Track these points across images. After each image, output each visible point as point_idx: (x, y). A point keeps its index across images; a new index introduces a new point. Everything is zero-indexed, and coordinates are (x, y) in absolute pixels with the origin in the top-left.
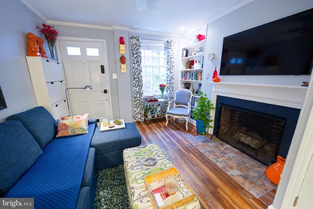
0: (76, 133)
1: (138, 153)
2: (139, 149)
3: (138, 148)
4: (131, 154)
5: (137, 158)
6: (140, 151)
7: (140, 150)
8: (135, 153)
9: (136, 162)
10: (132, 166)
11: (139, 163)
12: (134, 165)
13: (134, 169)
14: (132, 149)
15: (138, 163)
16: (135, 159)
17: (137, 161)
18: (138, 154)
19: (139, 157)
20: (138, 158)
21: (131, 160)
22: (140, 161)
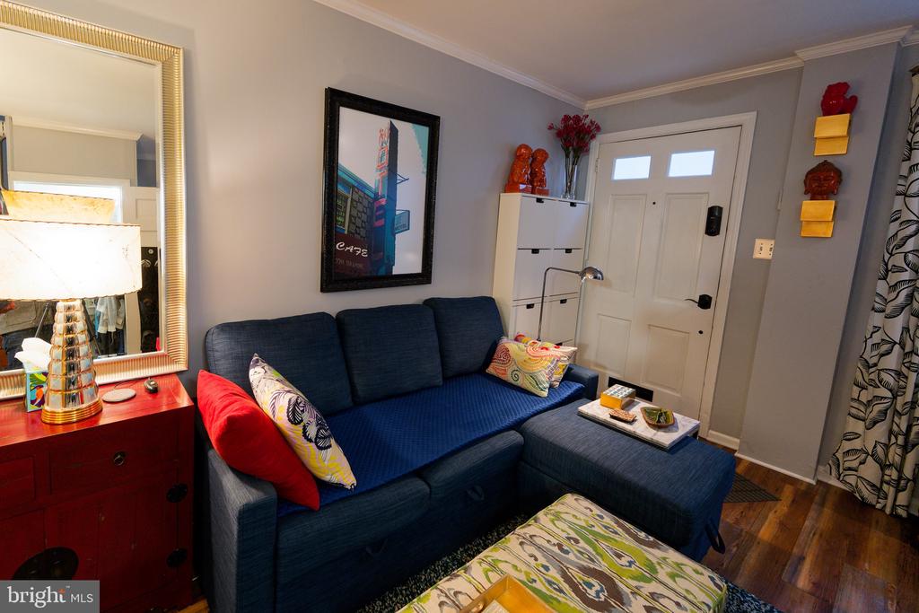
0: (519, 383)
1: (595, 534)
2: (620, 530)
3: (617, 523)
4: (574, 516)
5: (569, 538)
6: (612, 535)
7: (616, 533)
8: (584, 524)
9: (556, 542)
10: (531, 536)
11: (559, 552)
12: (538, 541)
13: (525, 546)
14: (597, 510)
15: (556, 549)
16: (564, 535)
17: (560, 546)
18: (590, 537)
19: (582, 543)
20: (577, 541)
21: (551, 526)
22: (567, 552)
